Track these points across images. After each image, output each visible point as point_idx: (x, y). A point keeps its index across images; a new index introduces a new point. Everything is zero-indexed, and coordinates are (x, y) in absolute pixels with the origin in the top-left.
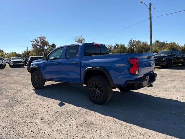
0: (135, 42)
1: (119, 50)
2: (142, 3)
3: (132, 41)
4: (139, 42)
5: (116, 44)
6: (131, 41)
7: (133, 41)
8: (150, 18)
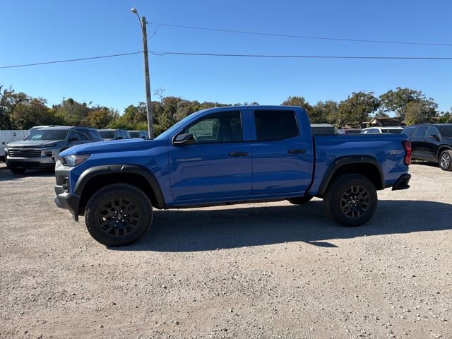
0: (10, 96)
2: (135, 12)
4: (22, 97)
7: (5, 92)
8: (146, 52)
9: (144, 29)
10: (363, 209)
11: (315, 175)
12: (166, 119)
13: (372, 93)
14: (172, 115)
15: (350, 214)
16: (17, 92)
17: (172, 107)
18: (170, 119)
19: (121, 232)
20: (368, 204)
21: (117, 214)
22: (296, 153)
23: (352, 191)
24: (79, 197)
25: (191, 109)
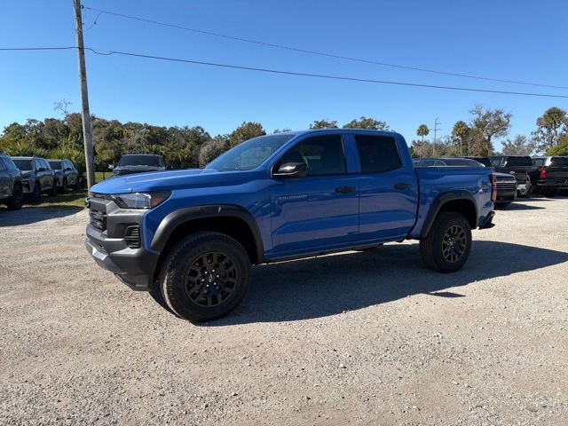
8: (81, 49)
9: (79, 16)
10: (461, 252)
11: (419, 213)
12: (76, 144)
13: (335, 122)
15: (449, 258)
18: (80, 143)
19: (215, 299)
20: (464, 246)
21: (208, 274)
22: (400, 188)
23: (452, 232)
24: (159, 253)
25: (111, 130)
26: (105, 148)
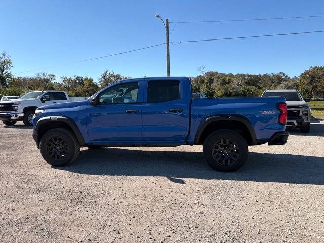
0: (112, 77)
1: (85, 87)
2: (158, 16)
3: (108, 74)
4: (118, 77)
5: (77, 77)
6: (106, 73)
7: (110, 74)
8: (168, 43)
9: (167, 27)
11: (191, 129)
12: (205, 88)
14: (210, 85)
15: (220, 161)
16: (115, 74)
17: (210, 79)
18: (208, 87)
22: (175, 111)
23: (223, 143)
25: (224, 80)
26: (219, 89)
